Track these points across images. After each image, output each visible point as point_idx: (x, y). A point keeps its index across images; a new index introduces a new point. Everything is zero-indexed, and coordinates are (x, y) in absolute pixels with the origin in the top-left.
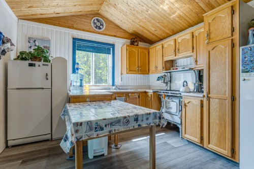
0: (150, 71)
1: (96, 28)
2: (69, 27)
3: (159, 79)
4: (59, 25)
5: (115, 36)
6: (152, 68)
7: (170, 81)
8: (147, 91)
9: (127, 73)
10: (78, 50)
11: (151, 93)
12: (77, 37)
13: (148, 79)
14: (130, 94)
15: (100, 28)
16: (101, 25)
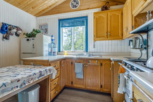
1: (73, 7)
2: (57, 13)
4: (52, 14)
5: (88, 9)
9: (94, 40)
10: (62, 27)
12: (61, 18)
15: (76, 7)
16: (77, 4)
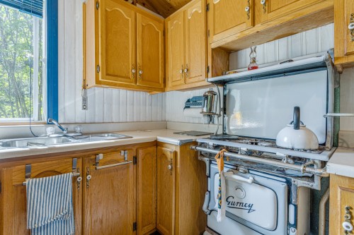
0: (169, 84)
3: (190, 103)
6: (174, 72)
7: (225, 110)
8: (161, 139)
9: (98, 82)
11: (174, 149)
13: (163, 106)
14: (101, 156)
